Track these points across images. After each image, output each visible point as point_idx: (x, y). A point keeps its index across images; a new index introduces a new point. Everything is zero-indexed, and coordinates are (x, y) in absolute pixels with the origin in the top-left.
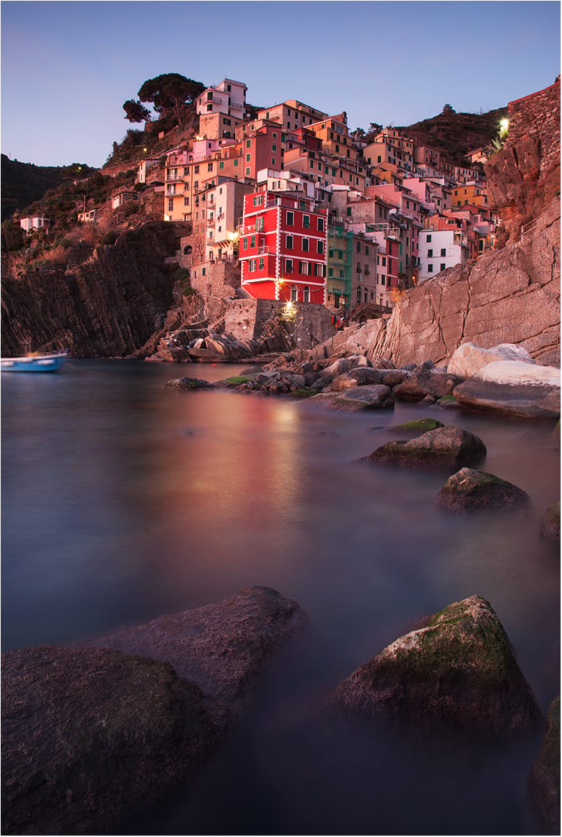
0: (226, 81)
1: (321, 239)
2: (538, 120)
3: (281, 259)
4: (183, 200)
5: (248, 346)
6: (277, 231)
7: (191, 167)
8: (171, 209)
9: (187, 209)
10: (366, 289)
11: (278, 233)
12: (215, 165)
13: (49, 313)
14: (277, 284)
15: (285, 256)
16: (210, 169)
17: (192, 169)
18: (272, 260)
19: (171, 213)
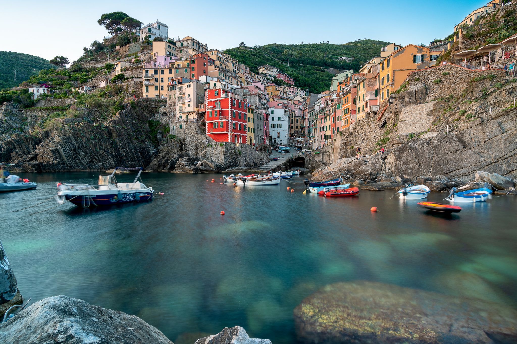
0: (158, 23)
1: (245, 113)
2: (426, 80)
3: (231, 122)
4: (154, 88)
5: (223, 165)
6: (229, 109)
7: (158, 71)
8: (147, 91)
9: (157, 92)
10: (260, 137)
11: (230, 110)
12: (173, 70)
13: (98, 147)
14: (229, 134)
15: (233, 121)
16: (170, 72)
17: (159, 72)
18: (227, 123)
19: (147, 94)
